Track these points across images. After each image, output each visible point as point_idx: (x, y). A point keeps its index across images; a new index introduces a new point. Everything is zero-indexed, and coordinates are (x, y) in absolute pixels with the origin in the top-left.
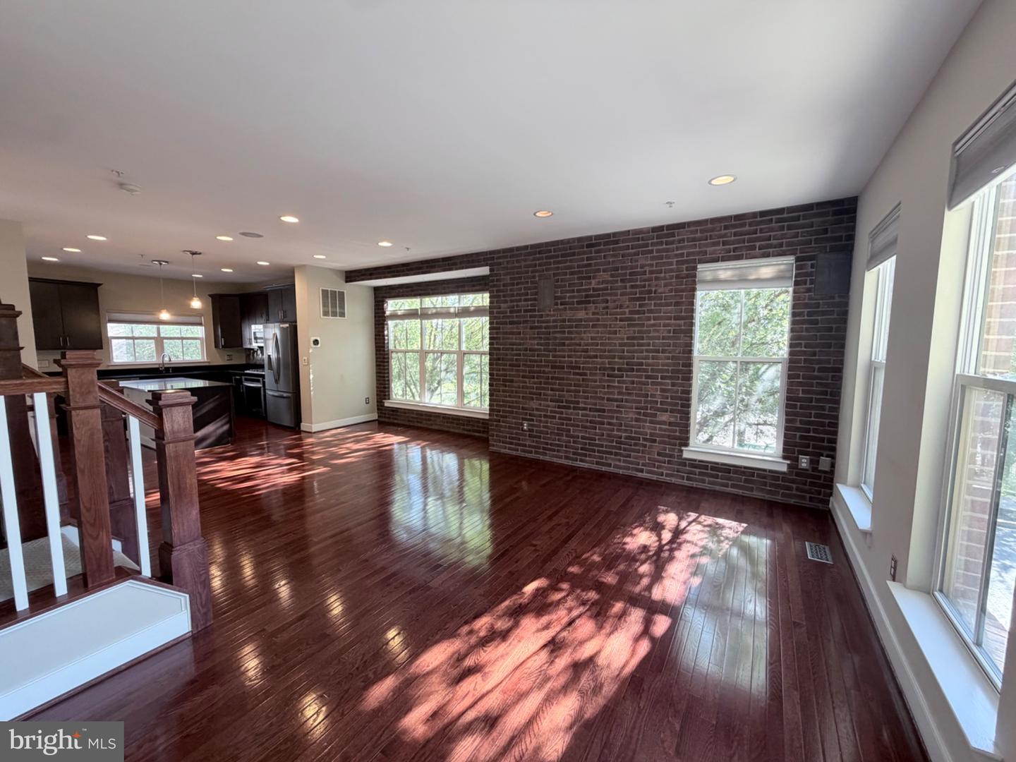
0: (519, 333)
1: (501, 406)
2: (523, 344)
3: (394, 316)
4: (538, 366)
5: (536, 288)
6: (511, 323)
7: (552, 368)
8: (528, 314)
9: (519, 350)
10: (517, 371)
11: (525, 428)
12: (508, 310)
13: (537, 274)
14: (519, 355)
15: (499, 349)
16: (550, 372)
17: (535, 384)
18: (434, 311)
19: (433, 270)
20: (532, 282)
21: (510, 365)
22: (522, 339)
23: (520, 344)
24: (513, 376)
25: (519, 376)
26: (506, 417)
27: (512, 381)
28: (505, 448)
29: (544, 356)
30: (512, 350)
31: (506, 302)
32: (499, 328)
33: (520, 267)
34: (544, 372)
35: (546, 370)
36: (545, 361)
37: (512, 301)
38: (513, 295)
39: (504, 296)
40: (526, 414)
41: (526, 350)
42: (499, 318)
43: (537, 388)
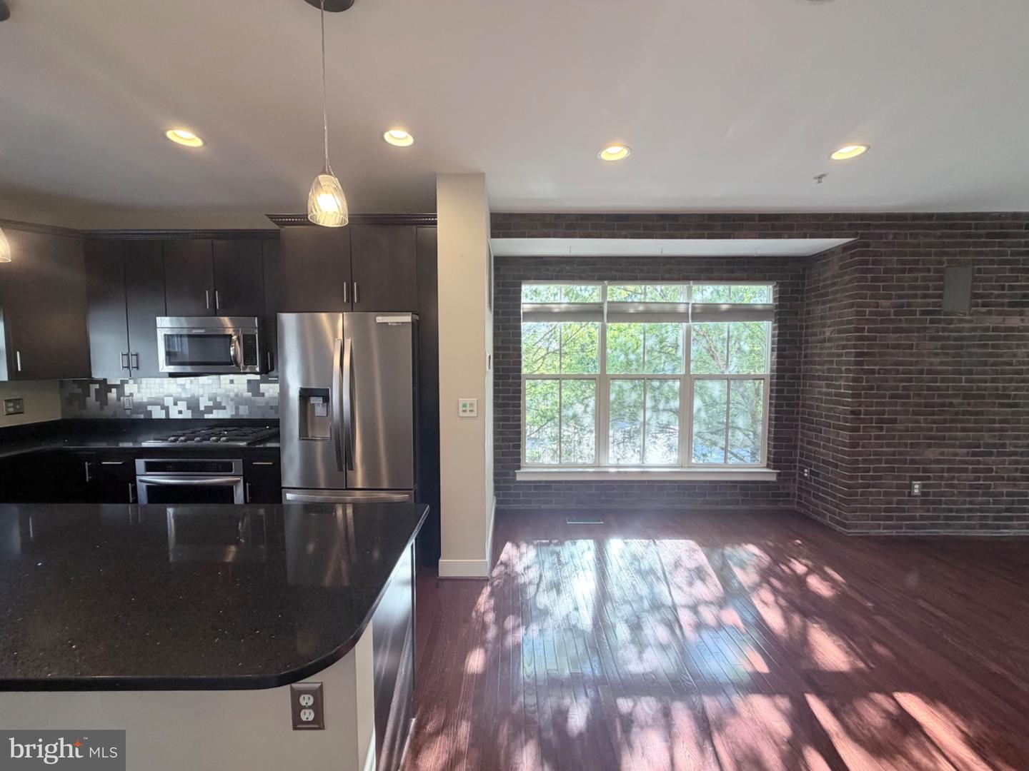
0: (911, 347)
1: (871, 462)
2: (917, 363)
3: (543, 314)
4: (940, 396)
5: (941, 279)
6: (896, 330)
7: (964, 398)
8: (929, 317)
9: (910, 372)
10: (904, 404)
11: (916, 491)
12: (892, 310)
13: (945, 258)
14: (910, 380)
15: (873, 372)
16: (962, 404)
17: (935, 423)
18: (641, 308)
19: (737, 233)
20: (937, 271)
21: (891, 397)
22: (918, 355)
23: (911, 364)
24: (896, 412)
25: (907, 413)
26: (880, 478)
27: (894, 421)
28: (879, 527)
29: (954, 380)
30: (897, 372)
31: (889, 297)
32: (874, 339)
33: (918, 245)
34: (951, 405)
35: (955, 401)
36: (954, 388)
37: (900, 297)
38: (902, 288)
39: (885, 288)
40: (918, 470)
41: (921, 372)
42: (874, 322)
43: (938, 430)
